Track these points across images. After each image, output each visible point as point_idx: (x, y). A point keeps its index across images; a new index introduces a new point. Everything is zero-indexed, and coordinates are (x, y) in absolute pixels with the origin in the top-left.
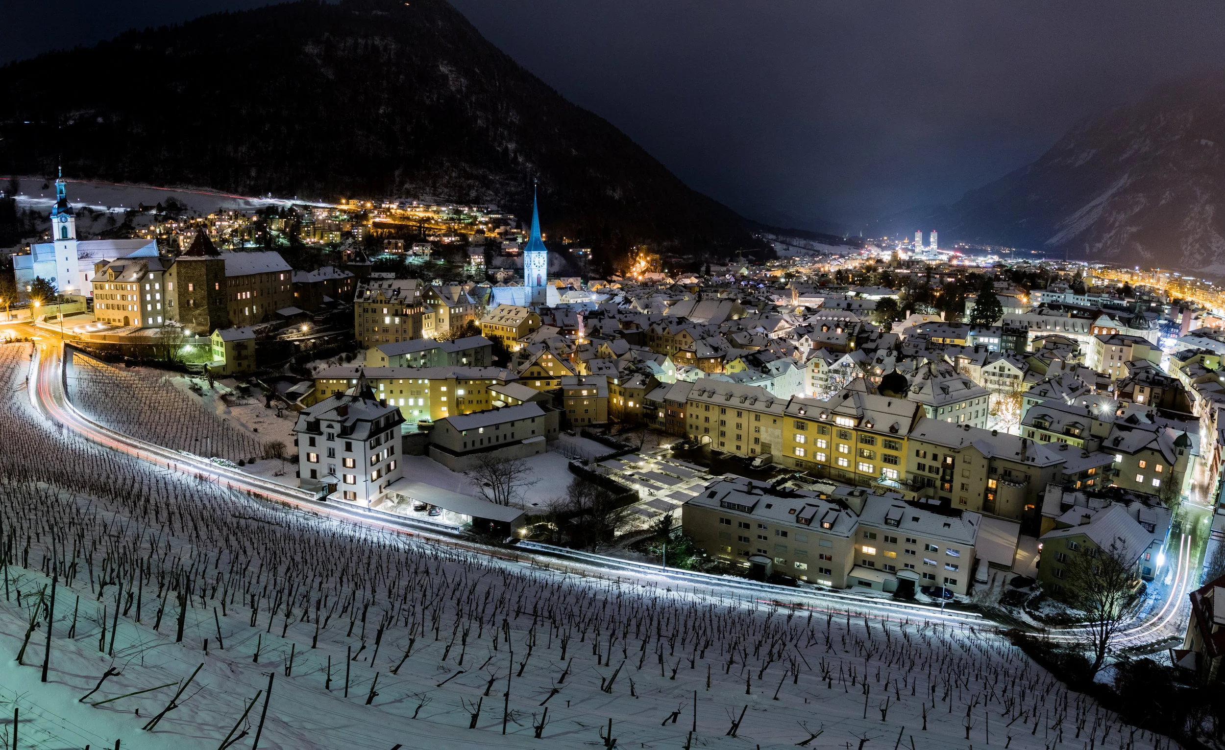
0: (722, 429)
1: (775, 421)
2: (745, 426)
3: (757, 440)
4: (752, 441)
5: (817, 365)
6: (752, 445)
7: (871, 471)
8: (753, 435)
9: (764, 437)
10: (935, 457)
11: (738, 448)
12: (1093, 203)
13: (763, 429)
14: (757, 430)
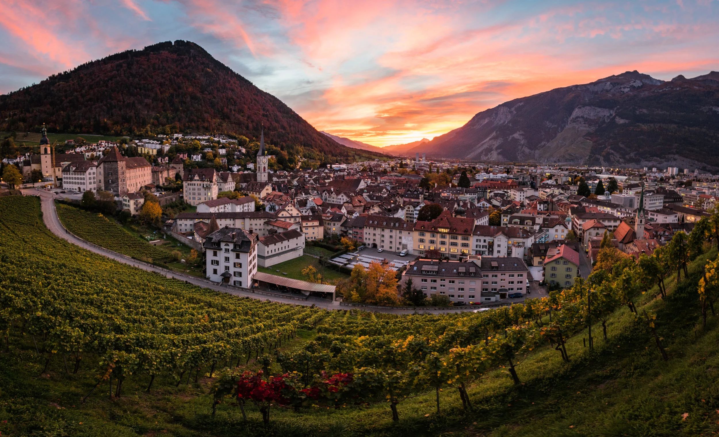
0: (382, 239)
1: (409, 233)
2: (394, 237)
3: (400, 243)
4: (398, 244)
5: (409, 208)
6: (398, 246)
7: (456, 251)
8: (398, 240)
9: (404, 241)
10: (485, 241)
11: (391, 248)
12: (483, 142)
13: (403, 238)
14: (400, 238)
